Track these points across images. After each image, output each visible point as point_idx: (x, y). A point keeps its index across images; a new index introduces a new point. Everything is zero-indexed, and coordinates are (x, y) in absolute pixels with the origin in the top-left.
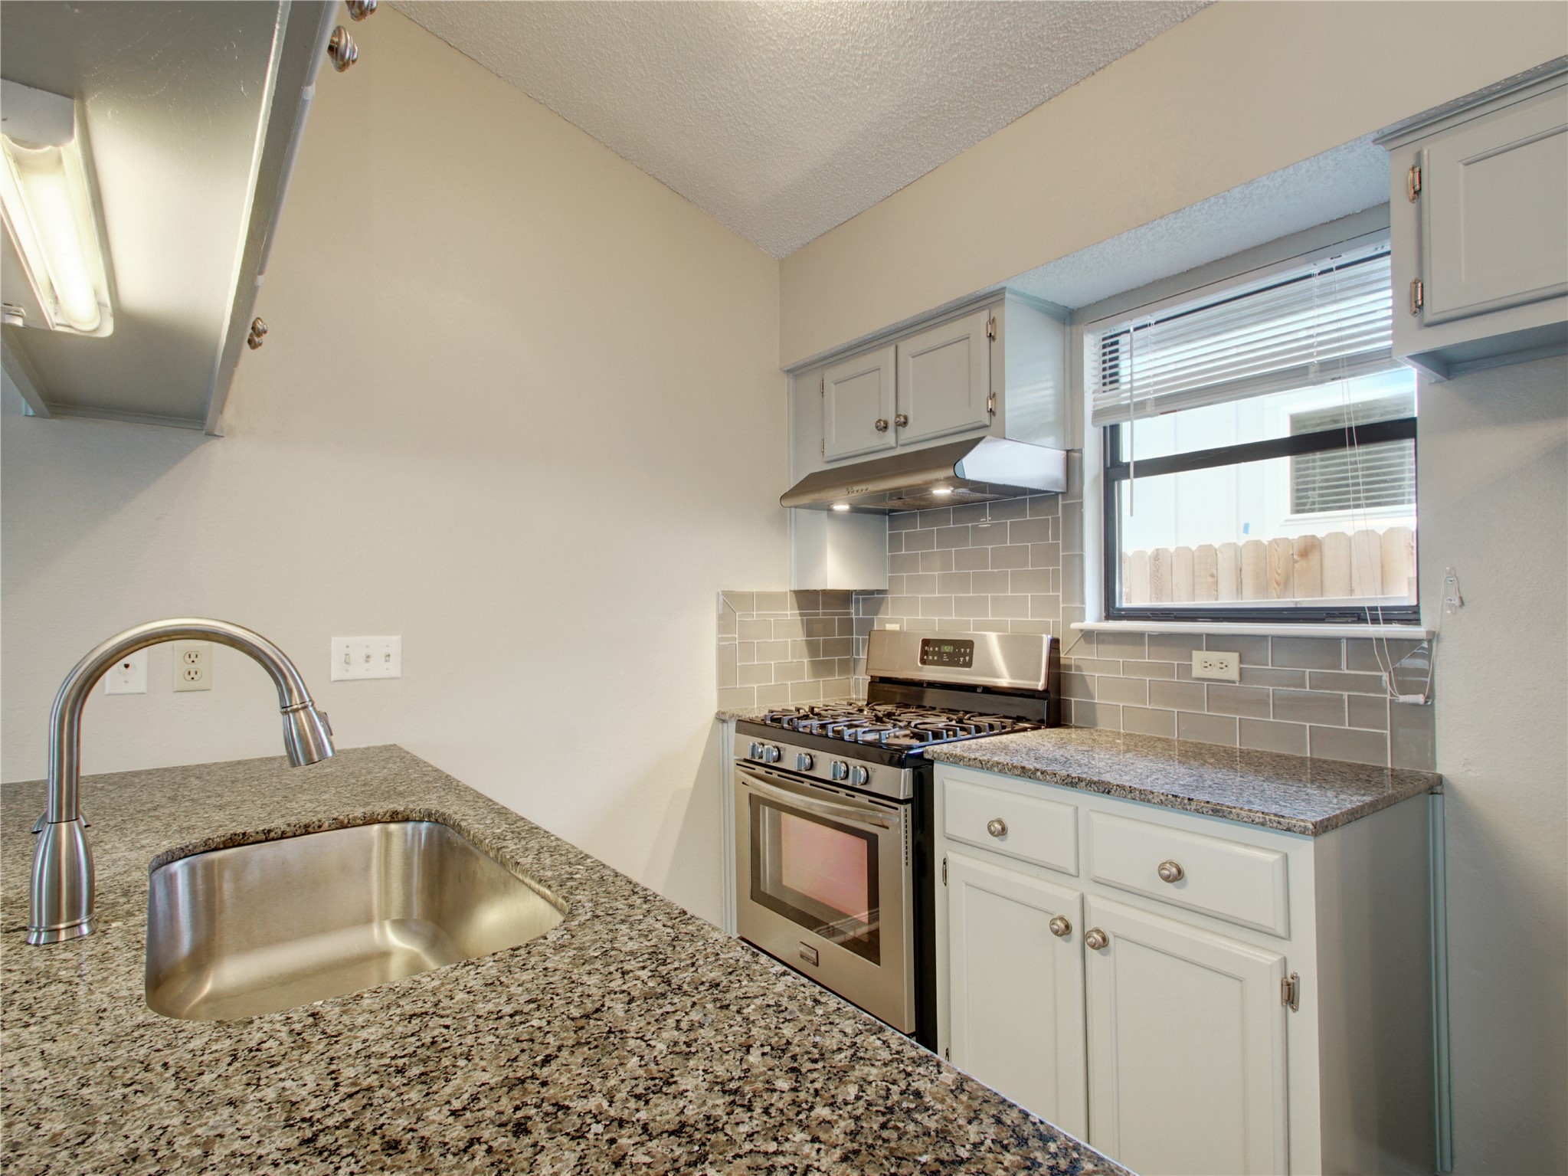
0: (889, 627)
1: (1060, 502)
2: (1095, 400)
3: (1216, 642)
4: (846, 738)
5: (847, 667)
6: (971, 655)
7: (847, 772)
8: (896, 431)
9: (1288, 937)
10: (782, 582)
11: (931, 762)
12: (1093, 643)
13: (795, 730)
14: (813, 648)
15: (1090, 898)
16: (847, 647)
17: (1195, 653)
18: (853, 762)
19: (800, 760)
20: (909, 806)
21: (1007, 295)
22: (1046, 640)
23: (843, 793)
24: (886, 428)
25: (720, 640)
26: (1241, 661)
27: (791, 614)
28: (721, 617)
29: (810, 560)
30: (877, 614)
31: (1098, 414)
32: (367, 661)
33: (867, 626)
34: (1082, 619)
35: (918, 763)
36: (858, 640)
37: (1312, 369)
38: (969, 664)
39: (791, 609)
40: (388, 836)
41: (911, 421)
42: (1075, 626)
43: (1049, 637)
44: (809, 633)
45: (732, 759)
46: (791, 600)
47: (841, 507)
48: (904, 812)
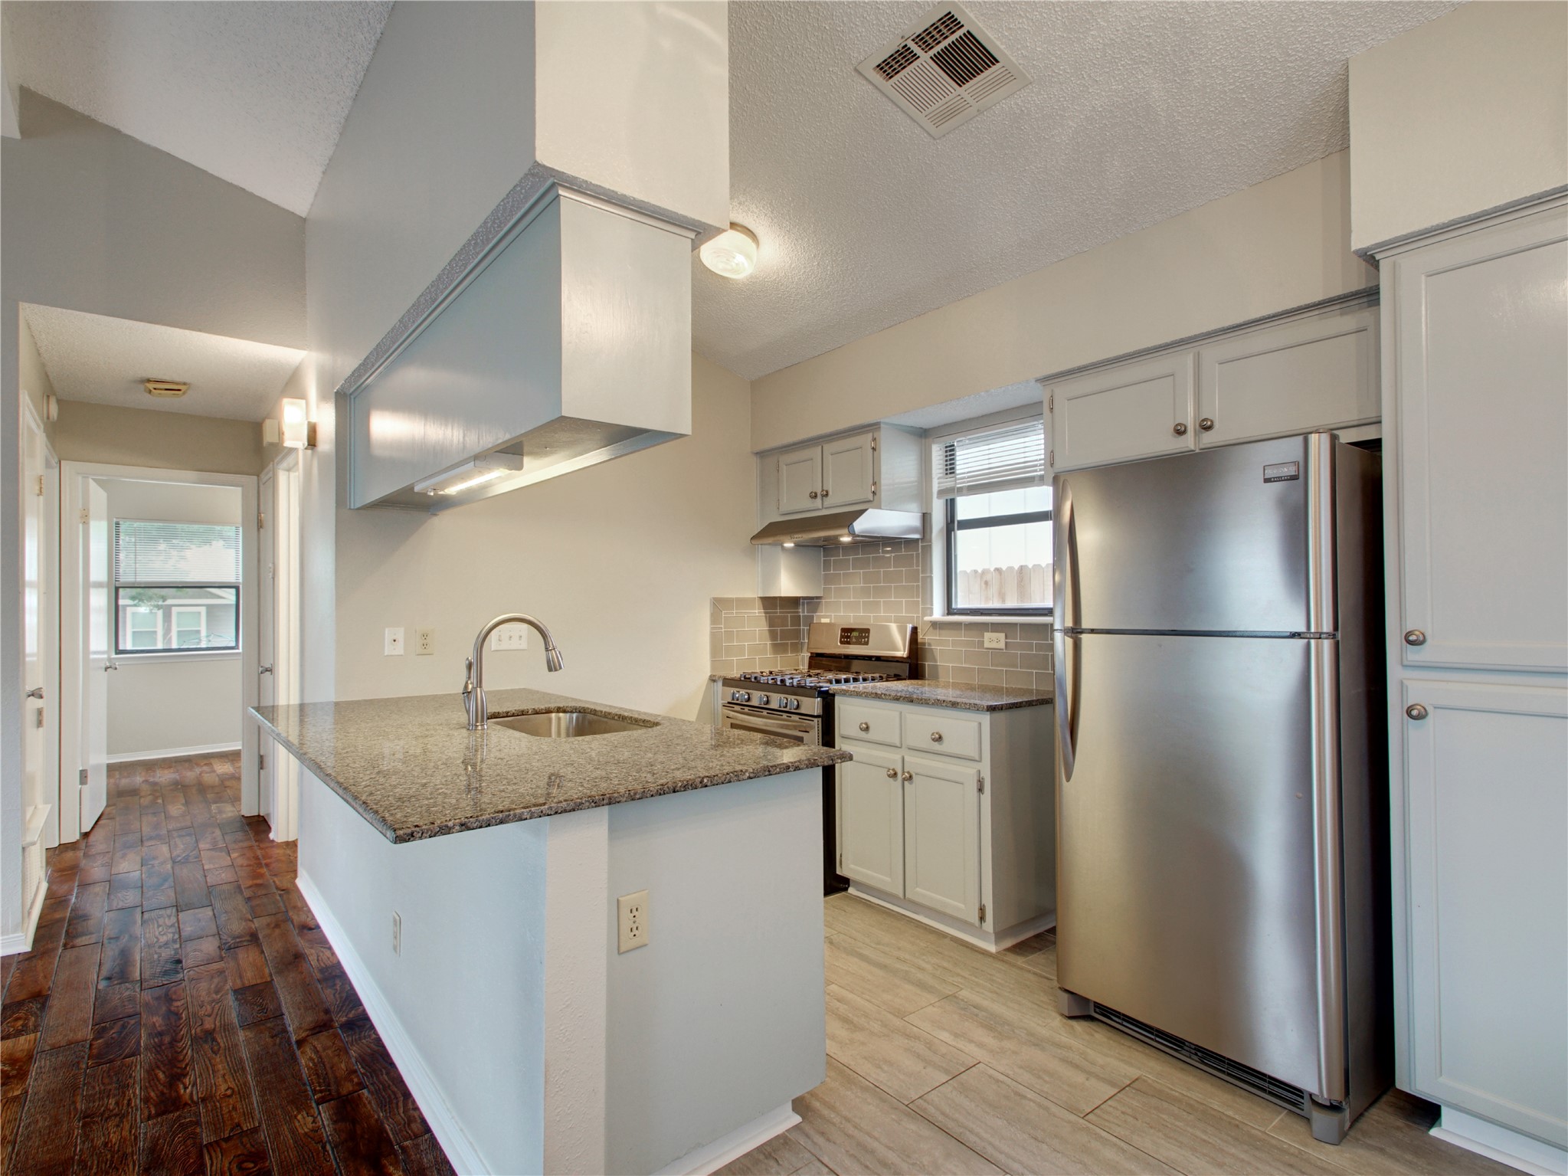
0: (823, 621)
1: (920, 544)
2: (939, 483)
3: (996, 627)
4: (788, 684)
5: (797, 648)
6: (868, 637)
7: (786, 703)
8: (822, 500)
9: (980, 761)
10: (753, 592)
11: (833, 695)
12: (936, 629)
13: (759, 682)
14: (773, 635)
15: (907, 758)
16: (797, 634)
17: (985, 634)
18: (790, 697)
19: (761, 698)
20: (820, 719)
21: (882, 425)
22: (909, 627)
23: (785, 716)
24: (816, 496)
25: (712, 628)
26: (1006, 638)
27: (758, 611)
28: (712, 615)
29: (770, 577)
30: (816, 612)
31: (941, 493)
32: (520, 640)
33: (809, 621)
34: (931, 614)
35: (825, 696)
36: (804, 630)
37: (1036, 479)
38: (867, 643)
39: (759, 609)
40: (559, 719)
41: (830, 493)
42: (927, 618)
43: (911, 625)
44: (770, 625)
45: (720, 702)
46: (758, 604)
47: (789, 545)
48: (816, 724)
